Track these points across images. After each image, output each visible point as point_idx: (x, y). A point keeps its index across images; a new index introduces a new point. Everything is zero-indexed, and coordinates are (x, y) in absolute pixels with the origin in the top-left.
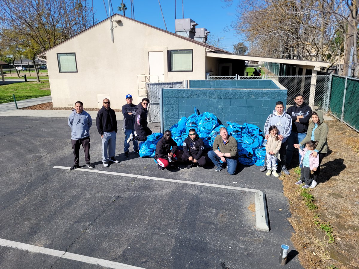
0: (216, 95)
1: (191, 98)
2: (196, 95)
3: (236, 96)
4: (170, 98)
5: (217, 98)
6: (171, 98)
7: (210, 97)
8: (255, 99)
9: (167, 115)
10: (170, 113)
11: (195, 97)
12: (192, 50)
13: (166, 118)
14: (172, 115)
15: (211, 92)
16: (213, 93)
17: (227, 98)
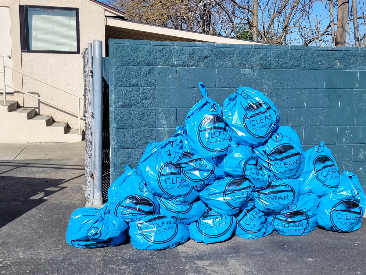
0: (256, 60)
1: (192, 66)
2: (206, 57)
3: (302, 64)
4: (131, 67)
5: (257, 68)
6: (135, 68)
7: (242, 66)
8: (342, 69)
9: (120, 117)
10: (129, 112)
11: (202, 64)
12: (77, 10)
13: (118, 128)
14: (137, 116)
15: (244, 52)
16: (248, 54)
17: (282, 67)
